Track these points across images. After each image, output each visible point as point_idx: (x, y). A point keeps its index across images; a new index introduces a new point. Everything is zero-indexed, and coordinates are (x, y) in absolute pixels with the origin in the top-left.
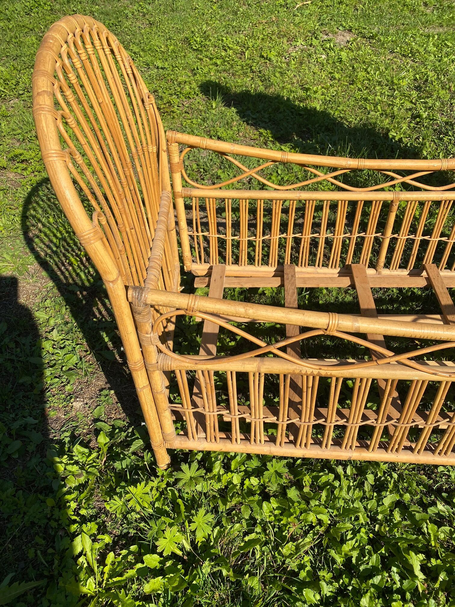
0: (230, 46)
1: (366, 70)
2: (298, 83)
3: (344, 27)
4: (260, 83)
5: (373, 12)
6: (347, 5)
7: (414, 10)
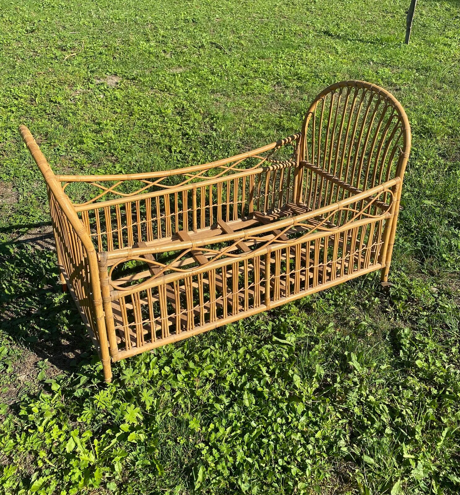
0: (19, 95)
1: (138, 104)
3: (111, 73)
6: (106, 55)
7: (158, 56)
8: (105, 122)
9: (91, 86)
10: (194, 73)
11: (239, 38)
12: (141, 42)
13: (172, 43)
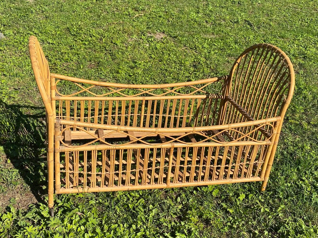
0: (94, 35)
1: (169, 54)
2: (131, 58)
3: (161, 30)
4: (110, 57)
5: (177, 23)
6: (164, 18)
7: (200, 24)
8: (140, 62)
9: (143, 37)
10: (221, 40)
11: (270, 20)
12: (192, 13)
13: (214, 17)
